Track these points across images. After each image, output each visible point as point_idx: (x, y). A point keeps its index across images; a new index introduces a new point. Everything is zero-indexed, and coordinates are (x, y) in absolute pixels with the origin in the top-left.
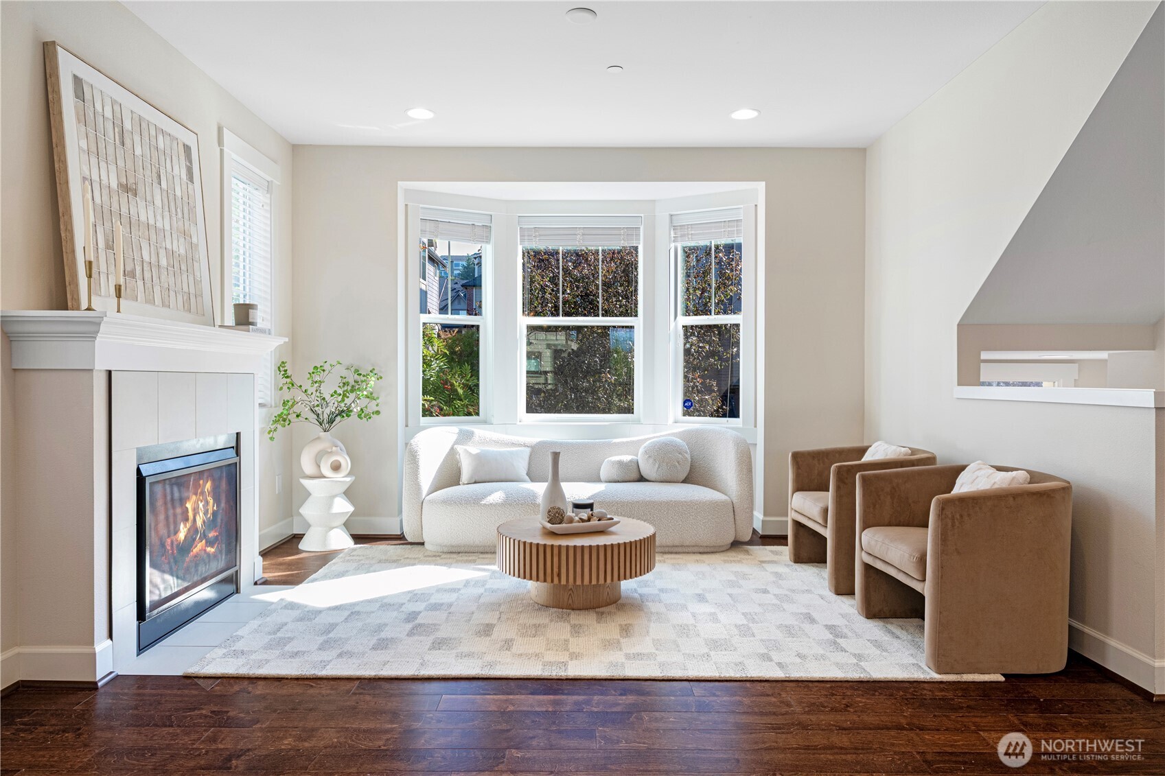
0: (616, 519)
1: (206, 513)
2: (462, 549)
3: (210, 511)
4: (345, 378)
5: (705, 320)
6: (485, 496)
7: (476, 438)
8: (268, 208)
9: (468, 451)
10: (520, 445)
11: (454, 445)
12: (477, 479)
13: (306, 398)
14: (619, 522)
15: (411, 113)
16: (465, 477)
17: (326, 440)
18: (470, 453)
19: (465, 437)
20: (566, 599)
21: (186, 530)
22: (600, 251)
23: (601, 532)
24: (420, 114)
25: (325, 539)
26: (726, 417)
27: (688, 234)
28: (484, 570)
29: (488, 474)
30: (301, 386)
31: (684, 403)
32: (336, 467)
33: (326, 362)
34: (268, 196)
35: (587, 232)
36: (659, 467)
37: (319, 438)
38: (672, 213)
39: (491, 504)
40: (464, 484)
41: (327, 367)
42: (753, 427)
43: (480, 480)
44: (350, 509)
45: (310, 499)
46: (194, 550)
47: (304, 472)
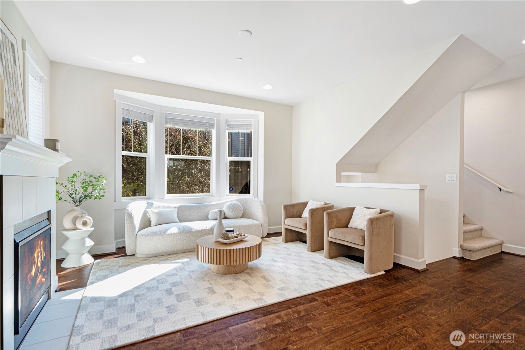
0: (246, 235)
1: (41, 258)
2: (158, 255)
3: (43, 257)
4: (86, 179)
5: (237, 159)
6: (167, 230)
7: (154, 206)
8: (41, 91)
9: (153, 212)
10: (173, 207)
11: (146, 209)
12: (159, 223)
13: (65, 190)
14: (248, 236)
15: (133, 58)
16: (153, 223)
17: (78, 211)
18: (155, 212)
19: (150, 205)
20: (233, 270)
21: (35, 269)
22: (197, 131)
23: (241, 241)
24: (138, 59)
25: (80, 260)
26: (247, 193)
27: (232, 128)
28: (177, 262)
29: (164, 221)
30: (62, 184)
31: (230, 189)
32: (85, 224)
33: (78, 172)
34: (41, 84)
35: (194, 123)
36: (234, 213)
37: (73, 210)
38: (227, 119)
39: (172, 234)
40: (154, 226)
41: (78, 174)
42: (257, 197)
43: (160, 223)
44: (93, 243)
45: (69, 241)
46: (38, 281)
47: (64, 228)
